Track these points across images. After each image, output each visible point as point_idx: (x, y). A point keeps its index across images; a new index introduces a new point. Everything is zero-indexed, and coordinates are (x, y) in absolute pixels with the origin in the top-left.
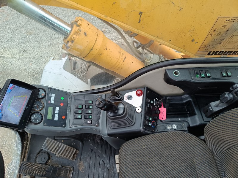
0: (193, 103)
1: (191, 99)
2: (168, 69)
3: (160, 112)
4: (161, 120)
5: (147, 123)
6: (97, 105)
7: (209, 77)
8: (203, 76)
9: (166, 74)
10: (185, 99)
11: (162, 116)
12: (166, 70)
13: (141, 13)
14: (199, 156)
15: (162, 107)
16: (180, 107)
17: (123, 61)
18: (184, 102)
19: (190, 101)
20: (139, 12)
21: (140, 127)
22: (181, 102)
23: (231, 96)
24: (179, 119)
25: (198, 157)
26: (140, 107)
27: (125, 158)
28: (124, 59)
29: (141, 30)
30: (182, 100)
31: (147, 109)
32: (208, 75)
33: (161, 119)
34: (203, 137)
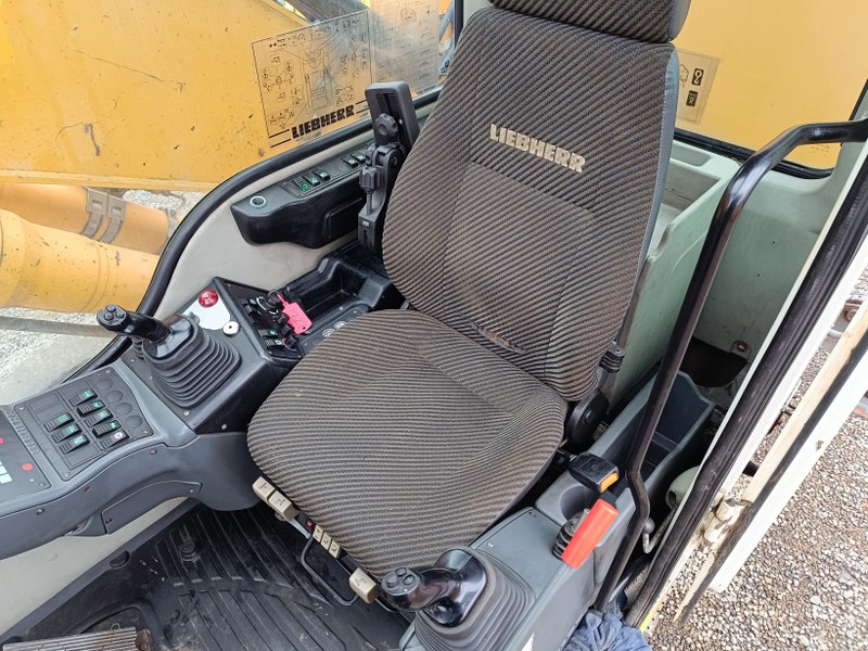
0: (346, 266)
1: (338, 262)
2: (238, 203)
3: (288, 318)
4: (303, 334)
5: (269, 343)
6: (107, 323)
7: (327, 178)
8: (314, 181)
9: (238, 216)
10: (328, 269)
11: (301, 324)
12: (232, 209)
13: (89, 128)
14: (422, 339)
15: (286, 304)
16: (332, 297)
17: (118, 264)
18: (330, 276)
19: (339, 269)
20: (82, 127)
21: (259, 354)
22: (323, 282)
23: (373, 169)
24: (341, 308)
25: (421, 344)
26: (231, 320)
27: (272, 445)
28: (117, 258)
29: (117, 175)
30: (323, 276)
31: (251, 319)
32: (322, 175)
33: (302, 331)
34: (406, 305)
